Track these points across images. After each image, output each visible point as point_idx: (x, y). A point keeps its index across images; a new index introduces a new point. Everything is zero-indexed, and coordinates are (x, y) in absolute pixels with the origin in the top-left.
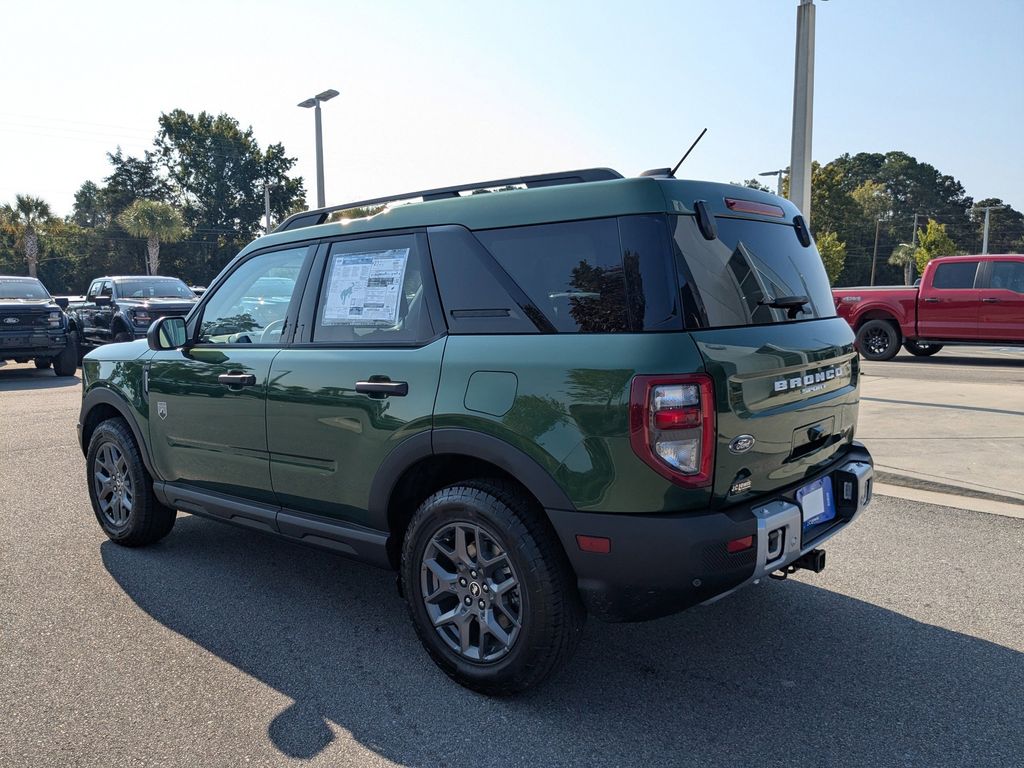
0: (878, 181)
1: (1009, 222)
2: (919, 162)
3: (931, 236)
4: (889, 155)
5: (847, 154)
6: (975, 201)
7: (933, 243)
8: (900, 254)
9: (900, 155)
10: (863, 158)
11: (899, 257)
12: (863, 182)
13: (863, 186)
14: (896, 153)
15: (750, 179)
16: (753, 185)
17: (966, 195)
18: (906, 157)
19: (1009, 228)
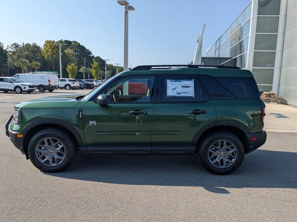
0: (71, 48)
1: (102, 63)
2: (81, 45)
3: (95, 66)
4: (73, 41)
5: (62, 40)
6: (95, 57)
7: (96, 68)
8: (82, 69)
9: (76, 42)
10: (66, 41)
11: (82, 70)
12: (67, 48)
13: (67, 49)
14: (75, 41)
15: (34, 43)
16: (35, 45)
17: (93, 55)
18: (77, 43)
19: (102, 64)
